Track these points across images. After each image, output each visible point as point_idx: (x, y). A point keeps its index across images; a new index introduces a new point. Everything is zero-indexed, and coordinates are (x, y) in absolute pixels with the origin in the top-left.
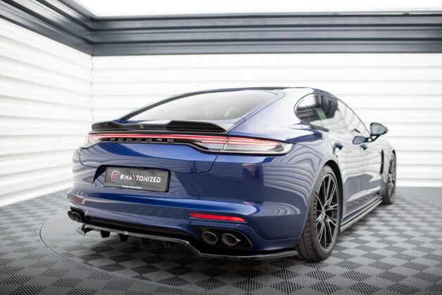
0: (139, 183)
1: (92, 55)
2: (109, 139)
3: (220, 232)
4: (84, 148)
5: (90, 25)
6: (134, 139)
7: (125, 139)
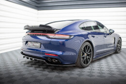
0: (34, 46)
1: (38, 10)
3: (52, 58)
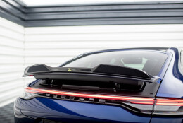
1: (25, 27)
2: (44, 94)
4: (23, 99)
5: (24, 10)
6: (68, 97)
7: (59, 96)
